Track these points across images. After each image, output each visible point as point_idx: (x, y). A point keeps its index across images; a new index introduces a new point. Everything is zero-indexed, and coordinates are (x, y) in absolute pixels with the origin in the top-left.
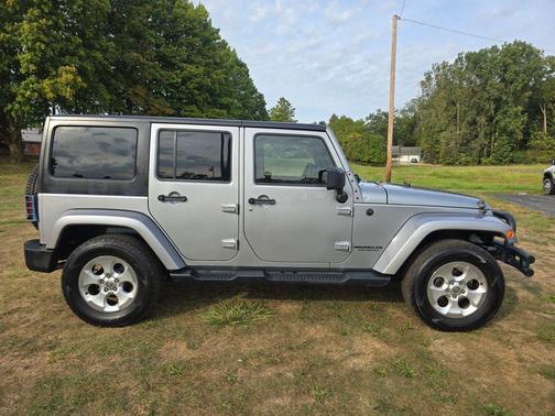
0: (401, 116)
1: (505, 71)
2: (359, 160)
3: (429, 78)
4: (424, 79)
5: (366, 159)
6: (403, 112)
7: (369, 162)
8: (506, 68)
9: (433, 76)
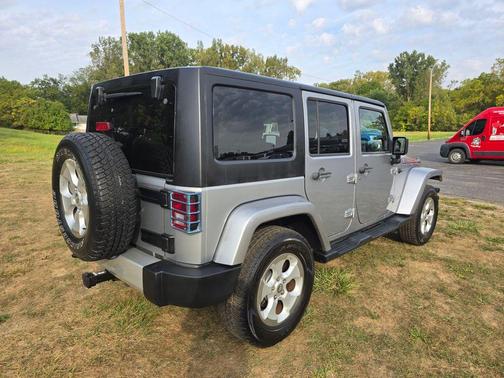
0: (71, 84)
1: (162, 55)
2: (38, 128)
3: (97, 50)
4: (92, 50)
5: (47, 127)
6: (72, 80)
7: (51, 130)
8: (163, 53)
9: (101, 48)
